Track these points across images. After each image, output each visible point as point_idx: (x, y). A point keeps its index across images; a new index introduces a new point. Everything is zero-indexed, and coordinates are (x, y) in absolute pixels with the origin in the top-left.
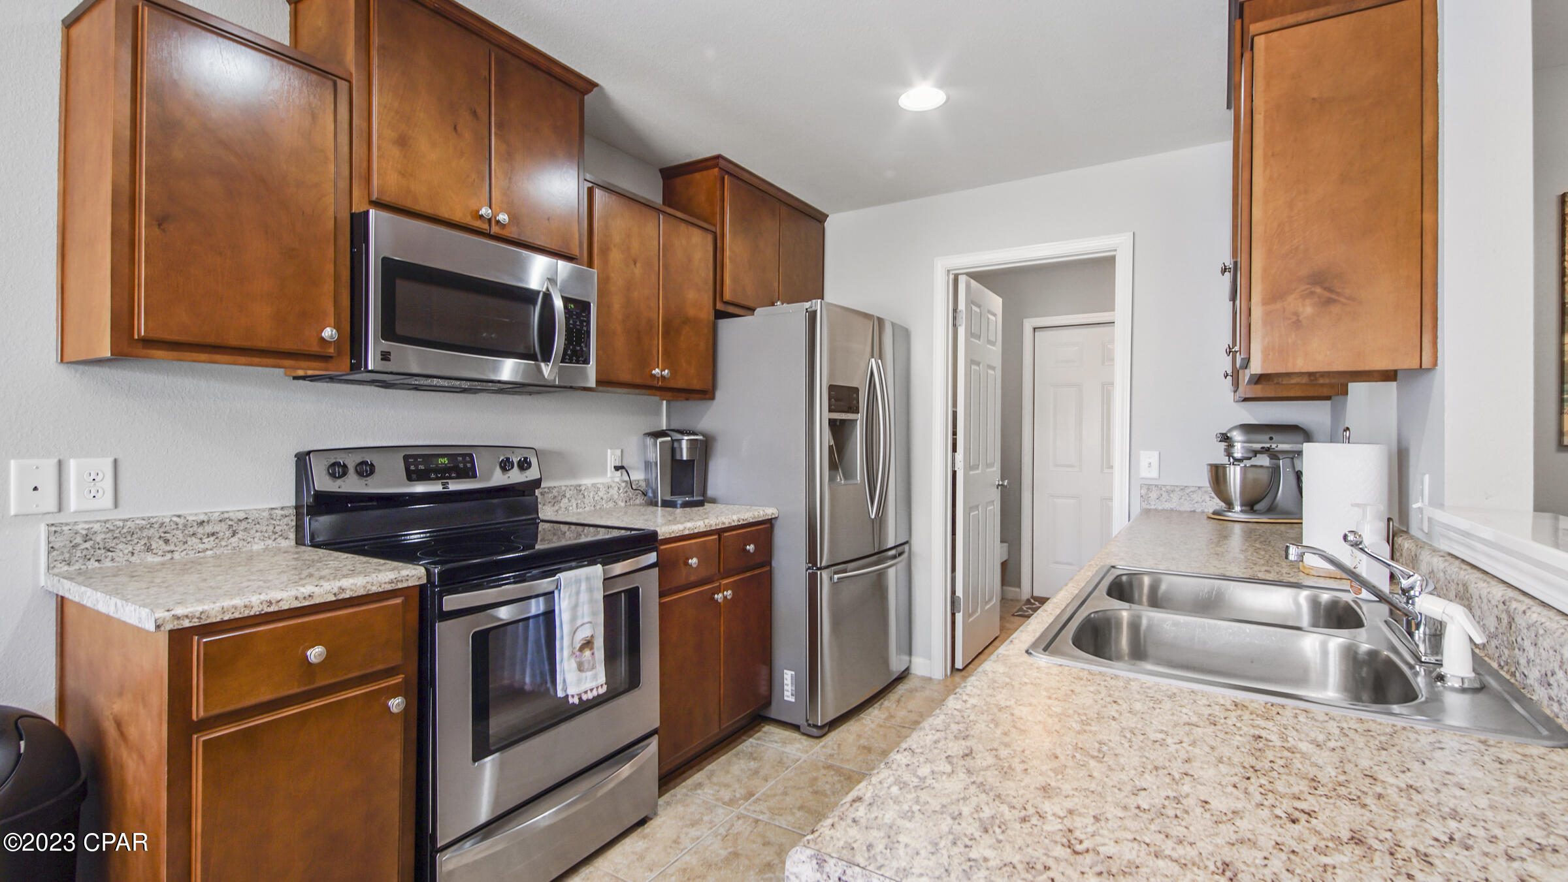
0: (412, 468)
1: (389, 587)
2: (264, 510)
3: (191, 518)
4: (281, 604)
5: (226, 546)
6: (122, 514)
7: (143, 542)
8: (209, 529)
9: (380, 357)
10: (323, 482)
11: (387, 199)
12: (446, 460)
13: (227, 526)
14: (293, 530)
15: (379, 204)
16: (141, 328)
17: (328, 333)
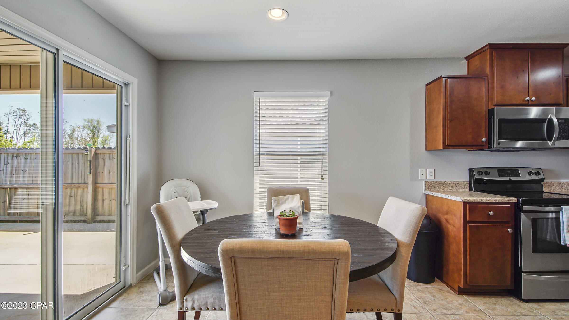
0: (500, 173)
1: (507, 201)
2: (462, 182)
3: (448, 182)
4: (484, 200)
5: (455, 189)
6: (435, 180)
7: (440, 186)
8: (451, 185)
9: (498, 144)
10: (477, 176)
11: (498, 103)
12: (510, 171)
13: (455, 185)
14: (469, 187)
15: (496, 105)
16: (447, 143)
17: (484, 140)
